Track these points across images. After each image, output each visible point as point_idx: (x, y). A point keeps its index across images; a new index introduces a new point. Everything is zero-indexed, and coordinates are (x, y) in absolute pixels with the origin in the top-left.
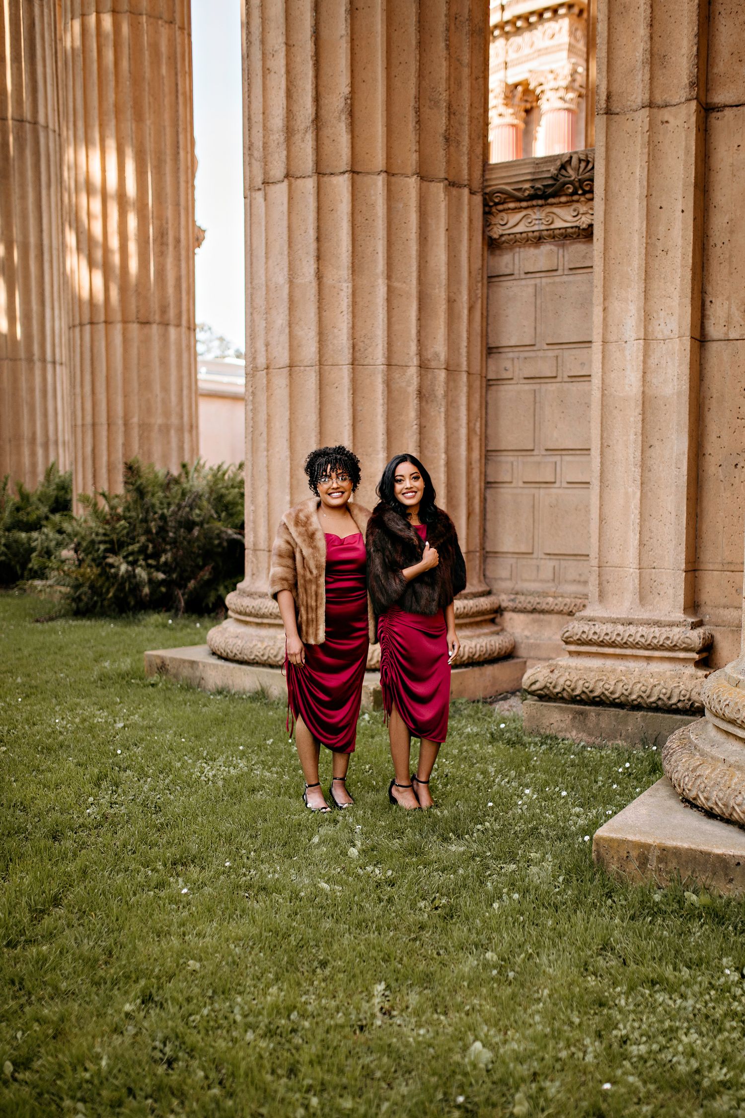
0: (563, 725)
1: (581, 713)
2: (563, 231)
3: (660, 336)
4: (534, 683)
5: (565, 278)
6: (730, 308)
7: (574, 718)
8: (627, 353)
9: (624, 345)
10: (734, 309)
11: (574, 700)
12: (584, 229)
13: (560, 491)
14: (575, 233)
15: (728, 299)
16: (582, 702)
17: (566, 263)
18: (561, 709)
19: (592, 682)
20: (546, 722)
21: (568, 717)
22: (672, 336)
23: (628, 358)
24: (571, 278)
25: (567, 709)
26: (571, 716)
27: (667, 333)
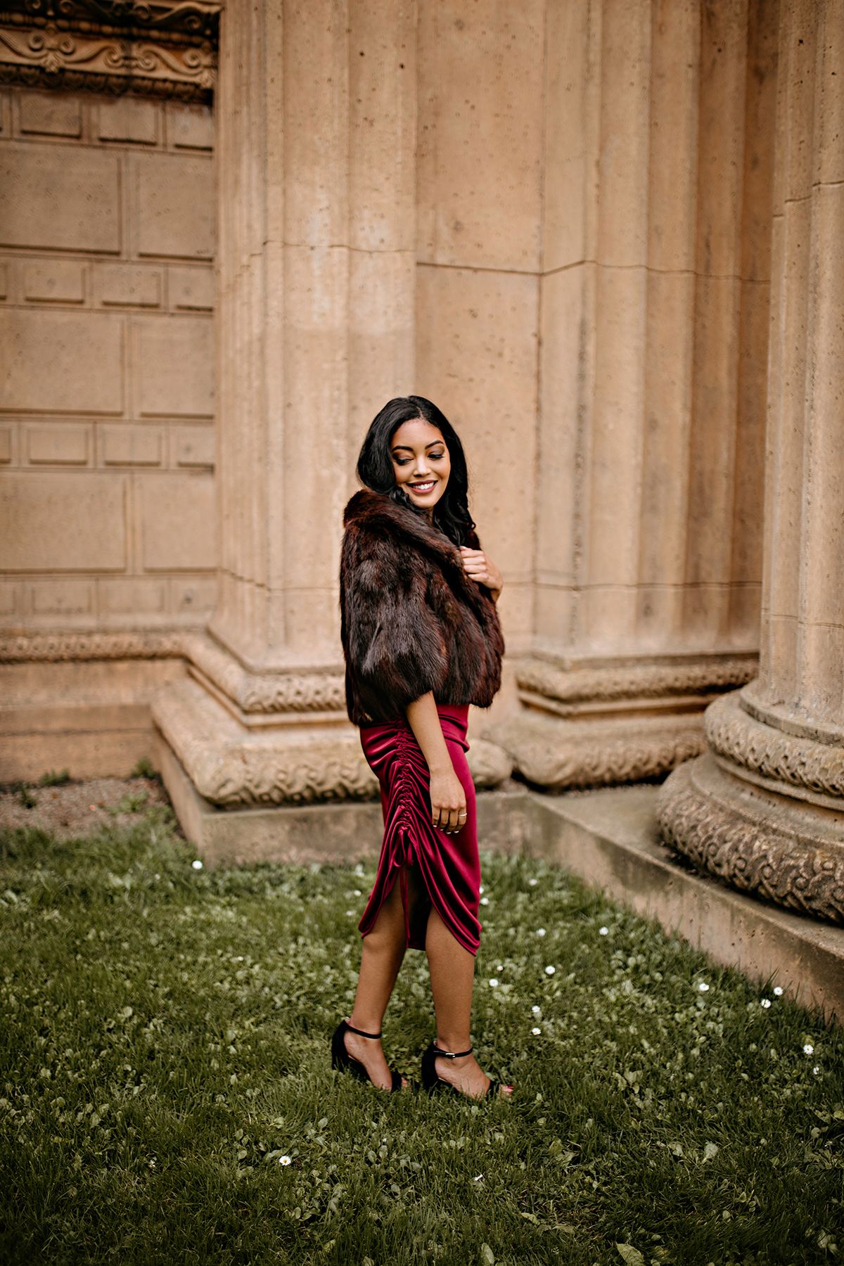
0: (275, 843)
1: (305, 819)
3: (364, 246)
4: (223, 785)
5: (17, 146)
6: (436, 221)
7: (293, 828)
8: (315, 265)
9: (309, 252)
10: (441, 223)
11: (288, 801)
12: (52, 74)
13: (20, 475)
14: (32, 76)
15: (434, 207)
16: (302, 802)
17: (16, 123)
18: (270, 819)
19: (321, 768)
20: (244, 843)
21: (282, 830)
22: (383, 248)
23: (317, 273)
24: (25, 146)
25: (281, 817)
26: (287, 827)
27: (374, 242)
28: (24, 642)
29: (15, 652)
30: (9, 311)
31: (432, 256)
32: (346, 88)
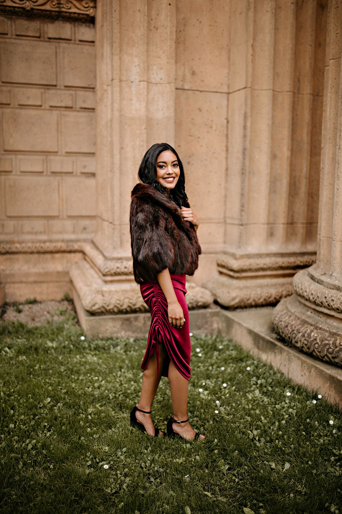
0: (115, 329)
1: (128, 320)
2: (12, 9)
3: (154, 81)
4: (94, 305)
5: (14, 41)
6: (184, 70)
7: (123, 323)
8: (133, 89)
9: (131, 84)
10: (187, 71)
11: (121, 312)
12: (28, 11)
13: (16, 177)
14: (20, 12)
15: (184, 65)
16: (127, 312)
17: (14, 31)
18: (113, 319)
19: (134, 299)
20: (102, 329)
21: (118, 324)
22: (162, 82)
23: (134, 92)
24: (18, 41)
25: (118, 319)
26: (120, 323)
27: (158, 80)
28: (18, 245)
29: (14, 250)
30: (11, 110)
31: (183, 86)
32: (146, 14)
